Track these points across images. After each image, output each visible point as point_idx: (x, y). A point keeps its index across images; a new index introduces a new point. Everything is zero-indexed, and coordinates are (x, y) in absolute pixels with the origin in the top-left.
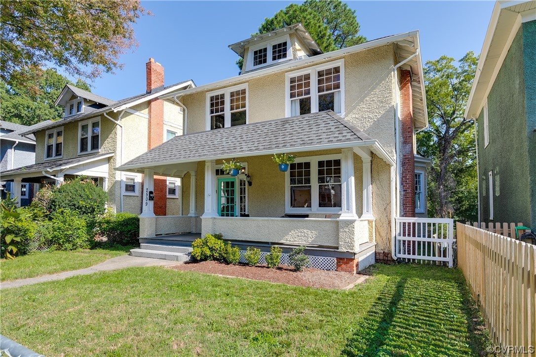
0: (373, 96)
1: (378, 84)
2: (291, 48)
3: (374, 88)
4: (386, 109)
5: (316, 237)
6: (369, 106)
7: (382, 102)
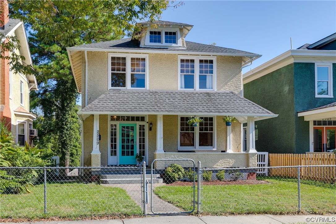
0: (232, 83)
1: (234, 76)
2: (181, 38)
3: (232, 78)
4: (239, 91)
5: (234, 163)
6: (230, 88)
7: (236, 87)
